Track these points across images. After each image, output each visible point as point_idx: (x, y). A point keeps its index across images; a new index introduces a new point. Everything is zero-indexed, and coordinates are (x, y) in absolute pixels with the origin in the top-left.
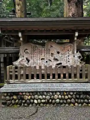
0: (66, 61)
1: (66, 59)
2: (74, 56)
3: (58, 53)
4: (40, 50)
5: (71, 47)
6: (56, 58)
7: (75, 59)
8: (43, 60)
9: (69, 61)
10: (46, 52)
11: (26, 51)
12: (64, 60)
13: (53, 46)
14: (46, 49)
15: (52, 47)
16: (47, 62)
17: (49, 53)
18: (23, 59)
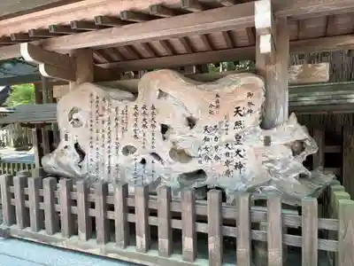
0: (227, 163)
1: (227, 154)
2: (267, 141)
3: (191, 123)
4: (120, 112)
5: (250, 95)
6: (180, 146)
7: (271, 157)
8: (131, 156)
9: (239, 166)
10: (141, 118)
11: (75, 117)
12: (217, 158)
13: (170, 93)
14: (140, 108)
15: (166, 95)
16: (143, 161)
17: (153, 126)
18: (66, 147)
